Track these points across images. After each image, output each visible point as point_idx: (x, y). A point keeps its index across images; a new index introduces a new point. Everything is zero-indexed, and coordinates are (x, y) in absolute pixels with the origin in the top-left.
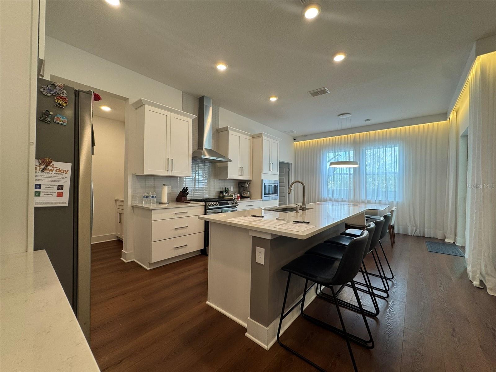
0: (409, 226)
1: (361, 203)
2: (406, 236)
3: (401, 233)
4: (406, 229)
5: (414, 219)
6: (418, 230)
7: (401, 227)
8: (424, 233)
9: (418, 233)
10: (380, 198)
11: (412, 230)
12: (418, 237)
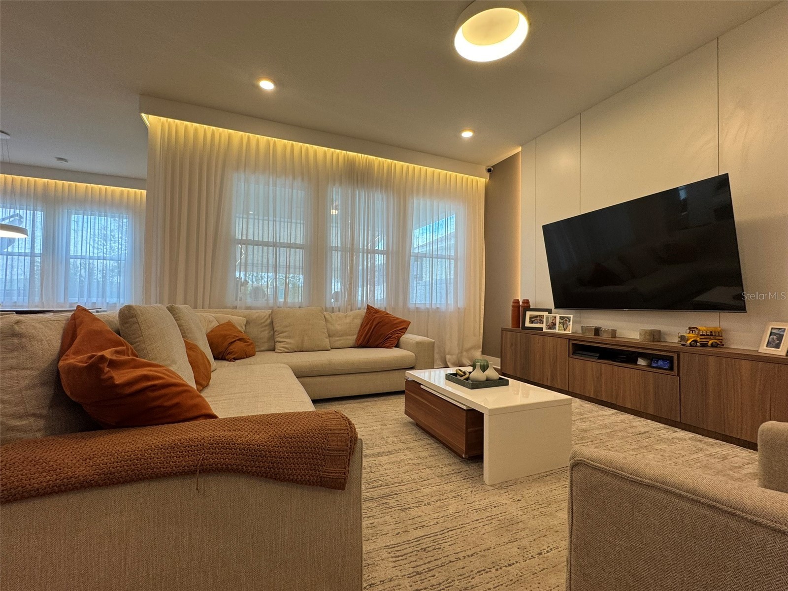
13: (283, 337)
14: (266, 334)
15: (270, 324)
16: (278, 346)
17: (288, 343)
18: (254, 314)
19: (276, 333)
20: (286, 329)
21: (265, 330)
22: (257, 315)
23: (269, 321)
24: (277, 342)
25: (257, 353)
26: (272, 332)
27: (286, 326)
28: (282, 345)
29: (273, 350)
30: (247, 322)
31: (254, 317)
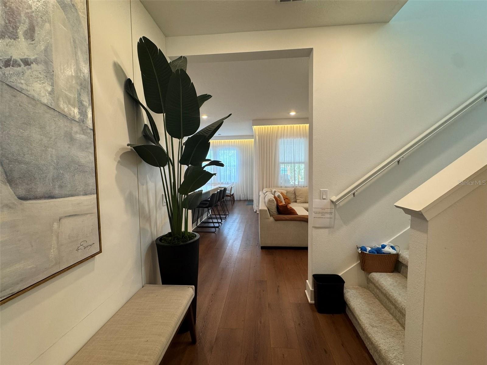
0: (242, 195)
1: (218, 184)
2: (240, 200)
3: (238, 199)
4: (240, 197)
5: (244, 192)
6: (245, 197)
7: (238, 197)
8: (248, 199)
9: (245, 199)
10: (228, 181)
11: (243, 197)
12: (245, 200)
13: (298, 198)
14: (293, 196)
15: (294, 193)
16: (297, 201)
17: (301, 200)
18: (289, 189)
19: (296, 197)
20: (300, 195)
21: (292, 195)
22: (290, 190)
23: (293, 192)
24: (297, 199)
25: (291, 203)
26: (295, 196)
27: (300, 194)
28: (299, 200)
29: (296, 202)
30: (287, 192)
31: (289, 191)
